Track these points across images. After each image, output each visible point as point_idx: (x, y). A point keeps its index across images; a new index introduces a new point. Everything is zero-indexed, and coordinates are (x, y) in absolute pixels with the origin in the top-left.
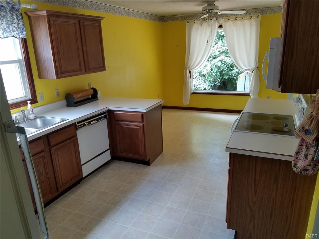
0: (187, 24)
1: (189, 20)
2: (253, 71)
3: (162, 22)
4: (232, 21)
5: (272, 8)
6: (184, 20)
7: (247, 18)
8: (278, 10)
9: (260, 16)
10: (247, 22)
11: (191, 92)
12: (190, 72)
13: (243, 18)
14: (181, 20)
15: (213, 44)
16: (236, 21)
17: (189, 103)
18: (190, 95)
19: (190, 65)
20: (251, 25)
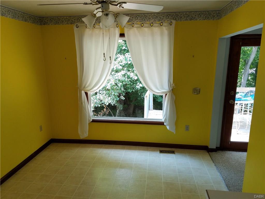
0: (75, 29)
1: (79, 24)
2: (166, 95)
3: (41, 24)
4: (137, 27)
5: (187, 13)
6: (71, 24)
7: (157, 25)
8: (195, 15)
9: (174, 22)
10: (156, 30)
11: (89, 120)
12: (86, 94)
13: (152, 25)
14: (68, 23)
15: (114, 57)
16: (143, 28)
17: (88, 136)
18: (89, 124)
19: (85, 85)
20: (162, 34)
